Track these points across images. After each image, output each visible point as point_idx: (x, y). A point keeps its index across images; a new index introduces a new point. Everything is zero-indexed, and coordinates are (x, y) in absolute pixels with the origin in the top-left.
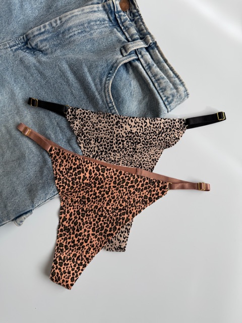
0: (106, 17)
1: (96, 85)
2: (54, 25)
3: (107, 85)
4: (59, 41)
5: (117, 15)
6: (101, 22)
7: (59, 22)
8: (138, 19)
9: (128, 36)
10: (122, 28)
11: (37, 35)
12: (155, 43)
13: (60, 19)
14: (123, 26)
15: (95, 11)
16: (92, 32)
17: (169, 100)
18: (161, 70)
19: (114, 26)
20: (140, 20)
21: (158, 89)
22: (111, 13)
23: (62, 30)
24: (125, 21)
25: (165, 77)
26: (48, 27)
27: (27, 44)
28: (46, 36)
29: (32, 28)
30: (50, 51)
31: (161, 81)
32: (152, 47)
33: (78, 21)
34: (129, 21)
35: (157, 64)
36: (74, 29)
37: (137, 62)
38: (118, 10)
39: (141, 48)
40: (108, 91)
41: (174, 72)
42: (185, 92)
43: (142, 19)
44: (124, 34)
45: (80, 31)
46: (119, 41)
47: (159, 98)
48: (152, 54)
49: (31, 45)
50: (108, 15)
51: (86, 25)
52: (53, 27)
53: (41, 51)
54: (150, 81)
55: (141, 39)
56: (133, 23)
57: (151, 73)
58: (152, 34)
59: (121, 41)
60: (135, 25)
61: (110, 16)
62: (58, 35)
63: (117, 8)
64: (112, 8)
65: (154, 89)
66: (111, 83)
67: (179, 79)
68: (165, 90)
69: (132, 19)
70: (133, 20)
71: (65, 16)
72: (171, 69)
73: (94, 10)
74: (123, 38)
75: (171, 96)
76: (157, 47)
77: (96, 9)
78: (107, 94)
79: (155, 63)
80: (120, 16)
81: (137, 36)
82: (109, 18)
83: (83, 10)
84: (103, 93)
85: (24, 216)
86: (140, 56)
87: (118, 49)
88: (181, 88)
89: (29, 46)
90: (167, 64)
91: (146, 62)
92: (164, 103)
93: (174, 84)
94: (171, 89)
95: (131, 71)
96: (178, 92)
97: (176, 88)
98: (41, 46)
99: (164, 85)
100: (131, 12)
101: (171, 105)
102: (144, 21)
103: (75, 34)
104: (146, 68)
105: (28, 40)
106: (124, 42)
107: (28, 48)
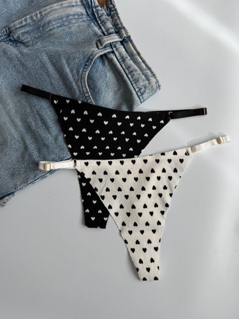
0: (84, 11)
1: (73, 76)
2: (35, 18)
3: (83, 76)
4: (39, 34)
5: (94, 10)
6: (79, 16)
7: (39, 15)
8: (114, 13)
9: (104, 30)
10: (99, 22)
11: (19, 28)
12: (129, 37)
13: (40, 13)
14: (100, 20)
15: (73, 6)
16: (71, 25)
17: (142, 91)
18: (134, 62)
19: (91, 20)
20: (116, 15)
21: (131, 80)
22: (89, 7)
23: (42, 23)
24: (102, 16)
25: (138, 69)
26: (29, 21)
27: (10, 36)
28: (27, 29)
29: (14, 21)
30: (31, 43)
31: (134, 72)
32: (126, 41)
33: (57, 15)
34: (105, 16)
35: (130, 56)
36: (53, 23)
37: (112, 54)
38: (96, 5)
39: (116, 42)
40: (84, 81)
41: (146, 65)
42: (156, 83)
43: (117, 14)
44: (100, 28)
45: (59, 25)
46: (96, 34)
47: (132, 89)
48: (126, 47)
49: (13, 37)
50: (86, 10)
51: (64, 19)
52: (34, 21)
53: (23, 43)
54: (123, 73)
55: (116, 33)
56: (109, 18)
57: (125, 65)
58: (126, 28)
59: (97, 34)
60: (111, 20)
61: (88, 10)
62: (39, 29)
63: (94, 3)
64: (90, 3)
65: (128, 80)
66: (87, 74)
67: (151, 71)
68: (138, 81)
69: (109, 13)
70: (110, 15)
71: (45, 10)
72: (144, 62)
73: (72, 4)
74: (99, 32)
75: (143, 88)
76: (131, 41)
77: (75, 4)
78: (83, 85)
79: (129, 56)
80: (97, 11)
81: (113, 30)
82: (87, 12)
83: (62, 4)
84: (80, 83)
85: (7, 198)
86: (114, 49)
87: (94, 42)
88: (153, 80)
89: (11, 38)
90: (140, 57)
91: (120, 54)
92: (137, 94)
93: (146, 76)
94: (143, 80)
95: (107, 63)
96: (150, 83)
97: (148, 80)
98: (22, 38)
99: (136, 76)
100: (108, 7)
101: (143, 96)
102: (120, 15)
103: (54, 28)
104: (120, 61)
105: (10, 32)
106: (101, 36)
107: (10, 40)
